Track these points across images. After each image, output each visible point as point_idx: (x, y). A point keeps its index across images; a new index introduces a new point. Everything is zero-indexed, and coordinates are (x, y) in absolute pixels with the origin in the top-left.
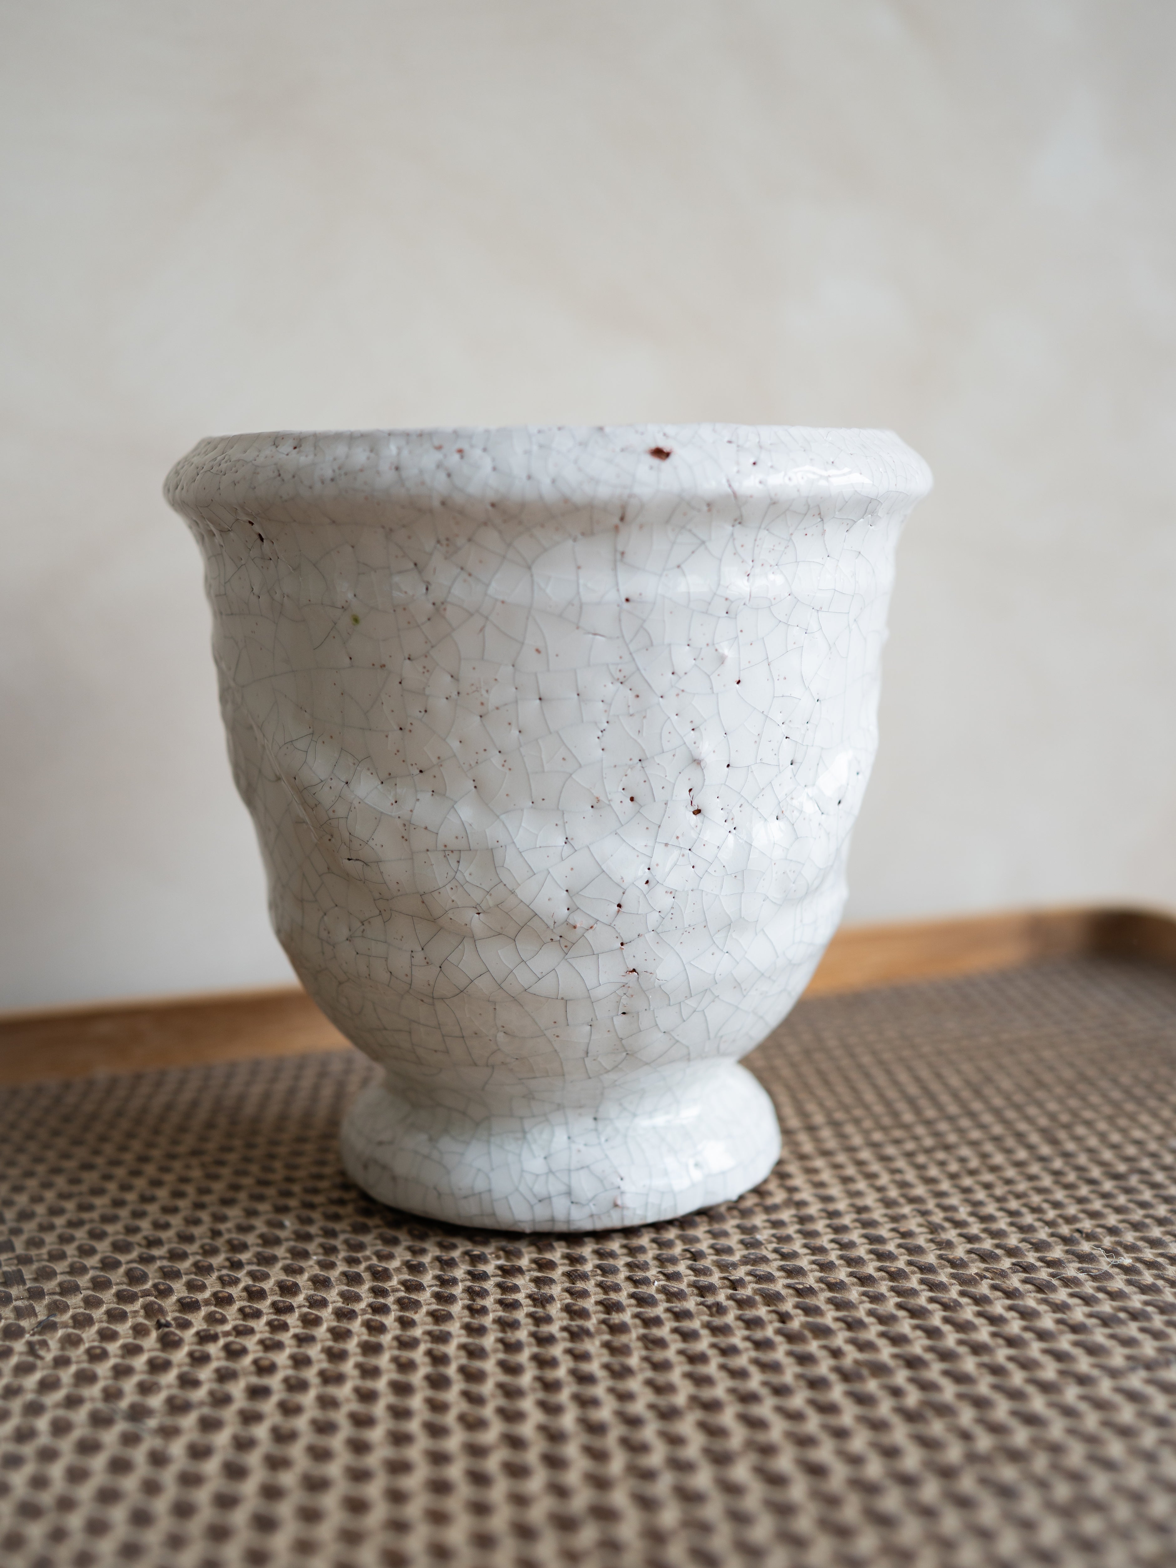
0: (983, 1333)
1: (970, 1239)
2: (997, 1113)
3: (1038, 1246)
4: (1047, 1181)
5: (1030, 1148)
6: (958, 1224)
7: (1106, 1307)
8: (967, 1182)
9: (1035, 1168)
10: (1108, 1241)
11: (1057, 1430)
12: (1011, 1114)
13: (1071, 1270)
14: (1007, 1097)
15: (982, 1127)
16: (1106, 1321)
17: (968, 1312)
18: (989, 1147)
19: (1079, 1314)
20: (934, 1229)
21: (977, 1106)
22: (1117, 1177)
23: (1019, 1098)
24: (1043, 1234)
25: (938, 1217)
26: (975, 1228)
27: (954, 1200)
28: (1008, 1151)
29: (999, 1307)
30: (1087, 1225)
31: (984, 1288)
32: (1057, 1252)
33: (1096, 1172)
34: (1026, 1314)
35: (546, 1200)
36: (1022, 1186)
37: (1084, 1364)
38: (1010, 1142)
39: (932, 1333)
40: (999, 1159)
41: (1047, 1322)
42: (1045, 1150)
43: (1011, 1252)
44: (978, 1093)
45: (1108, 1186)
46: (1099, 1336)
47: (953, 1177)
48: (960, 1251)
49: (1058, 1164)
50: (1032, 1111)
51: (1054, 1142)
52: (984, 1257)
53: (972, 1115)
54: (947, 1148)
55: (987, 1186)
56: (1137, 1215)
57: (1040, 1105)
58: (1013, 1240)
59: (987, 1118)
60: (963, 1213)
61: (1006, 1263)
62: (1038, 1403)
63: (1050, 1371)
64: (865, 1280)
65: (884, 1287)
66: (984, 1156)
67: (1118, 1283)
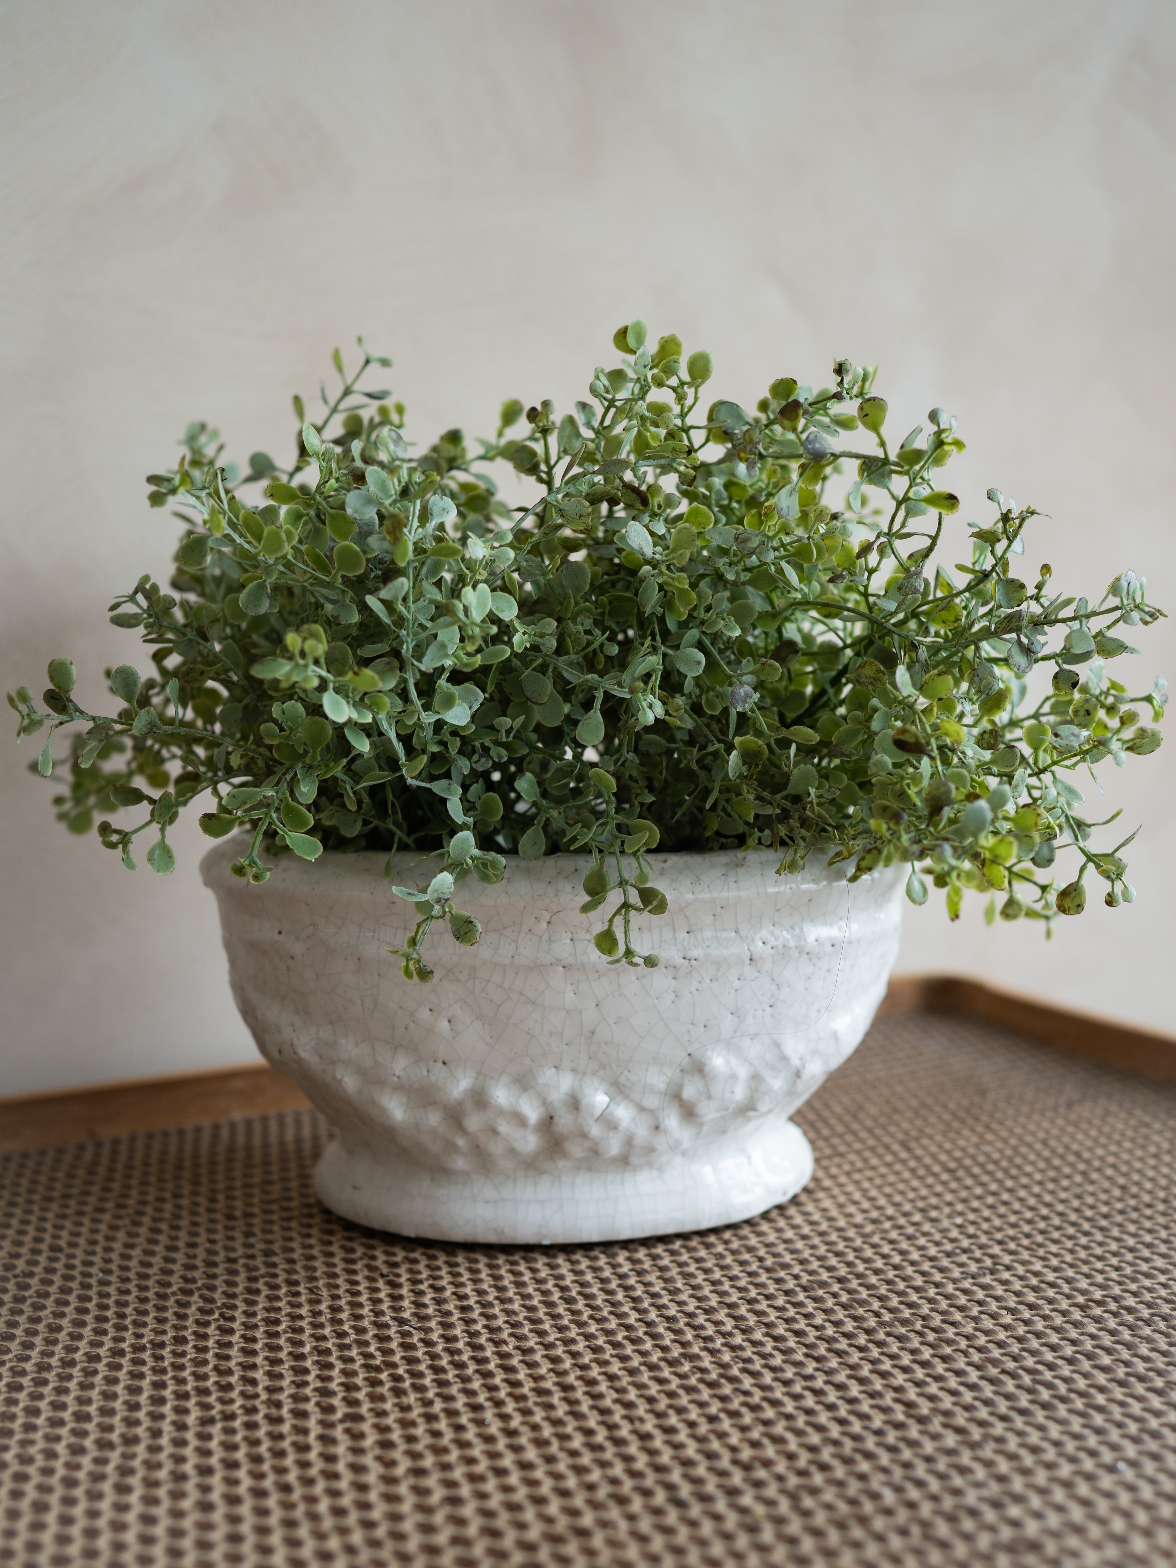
0: (879, 1263)
1: (864, 1211)
2: (870, 1131)
3: (906, 1214)
4: (906, 1175)
5: (895, 1154)
6: (855, 1203)
7: (948, 1247)
8: (857, 1176)
9: (898, 1167)
10: (947, 1210)
11: (925, 1309)
12: (879, 1132)
13: (927, 1227)
14: (875, 1120)
15: (862, 1141)
16: (948, 1255)
17: (869, 1253)
18: (867, 1154)
19: (933, 1251)
20: (841, 1206)
21: (855, 1126)
22: (950, 1171)
23: (883, 1120)
24: (907, 1207)
25: (842, 1199)
26: (866, 1205)
27: (850, 1188)
28: (880, 1157)
29: (886, 1249)
30: (934, 1201)
31: (876, 1239)
32: (917, 1218)
33: (937, 1168)
34: (902, 1253)
36: (892, 1178)
37: (938, 1277)
38: (880, 1150)
39: (849, 1264)
40: (874, 1161)
41: (915, 1256)
42: (904, 1155)
43: (890, 1218)
44: (855, 1117)
45: (945, 1177)
46: (945, 1262)
47: (848, 1174)
48: (859, 1219)
49: (912, 1164)
50: (892, 1129)
51: (908, 1149)
52: (874, 1221)
53: (854, 1133)
54: (841, 1155)
55: (870, 1179)
56: (964, 1194)
57: (898, 1125)
58: (890, 1211)
59: (863, 1134)
60: (857, 1196)
61: (887, 1225)
62: (914, 1297)
63: (919, 1281)
64: (804, 1237)
65: (816, 1241)
66: (865, 1160)
67: (954, 1233)
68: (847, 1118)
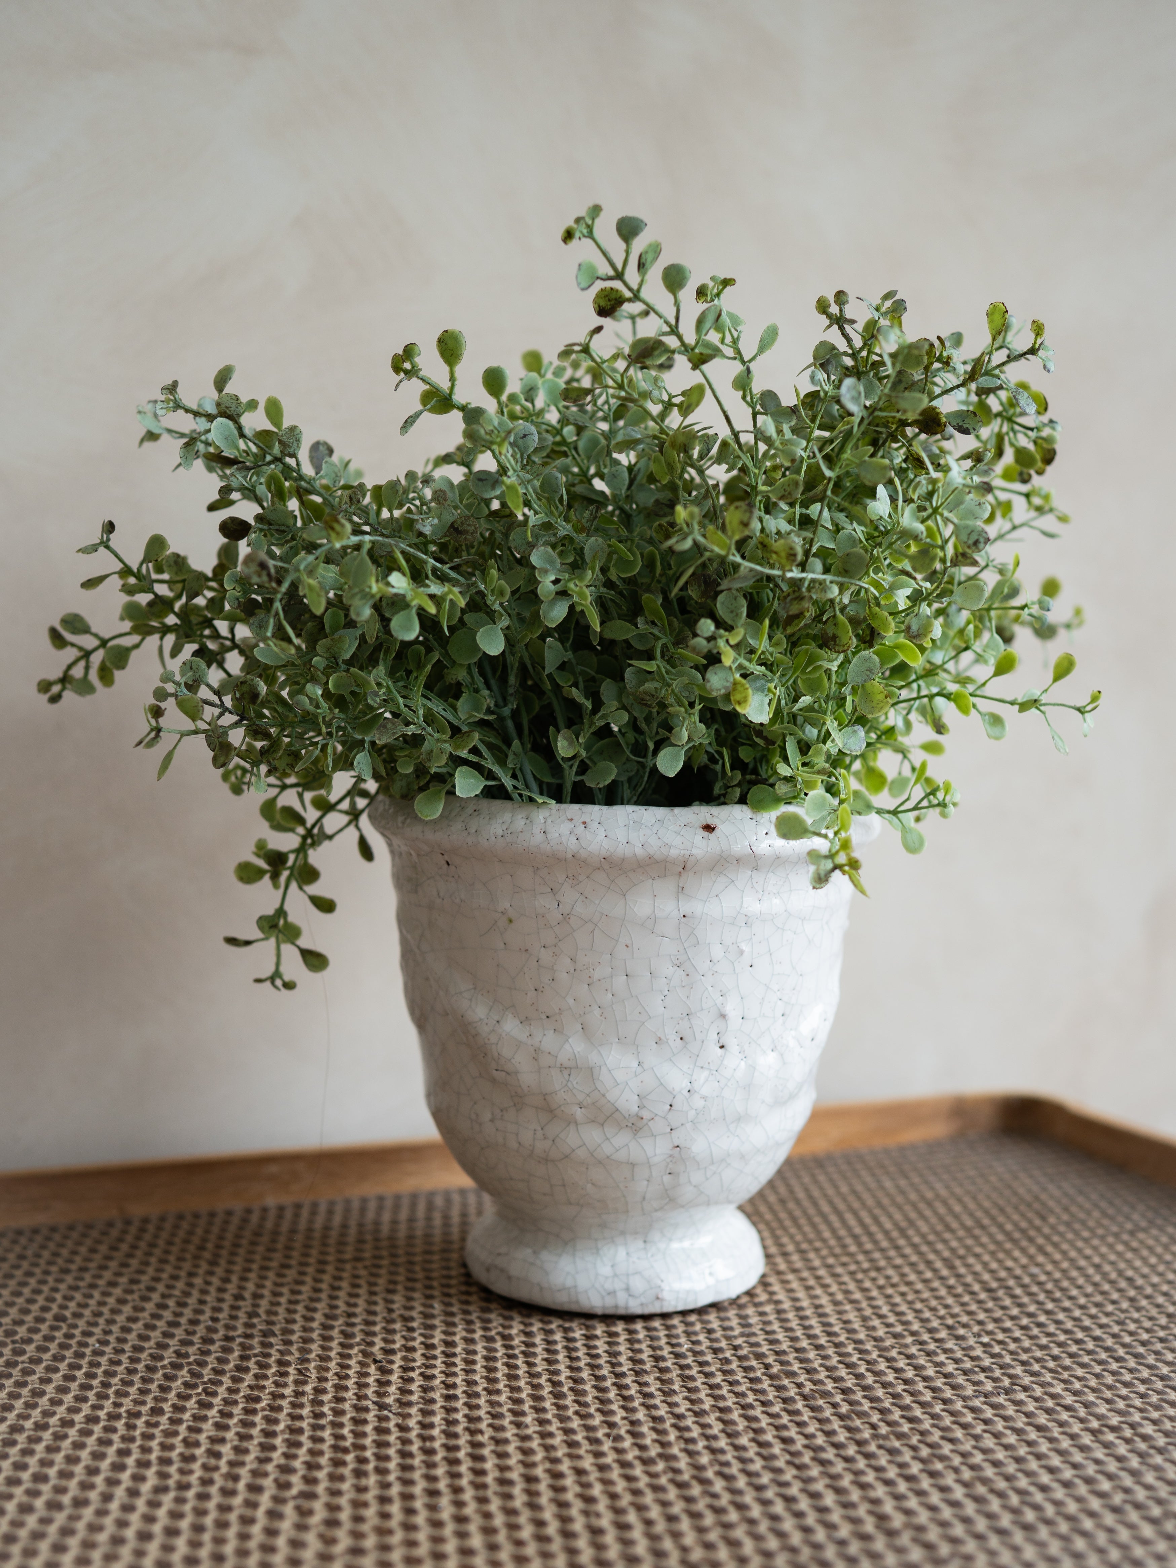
0: (890, 1377)
1: (888, 1325)
2: (915, 1247)
3: (931, 1331)
4: (943, 1292)
5: (935, 1271)
6: (881, 1317)
7: (968, 1365)
8: (890, 1291)
9: (936, 1284)
10: (976, 1329)
11: (927, 1425)
12: (924, 1248)
13: (950, 1344)
14: (923, 1236)
15: (904, 1256)
16: (965, 1372)
17: (882, 1366)
18: (907, 1270)
19: (950, 1368)
20: (865, 1319)
21: (902, 1242)
22: (990, 1290)
23: (931, 1238)
24: (935, 1323)
25: (868, 1312)
26: (892, 1319)
27: (880, 1302)
28: (919, 1273)
29: (901, 1363)
30: (965, 1319)
31: (894, 1353)
32: (943, 1334)
33: (976, 1287)
34: (917, 1368)
35: (612, 1293)
36: (926, 1295)
37: (948, 1393)
38: (922, 1267)
39: (858, 1376)
40: (912, 1277)
41: (930, 1372)
42: (945, 1272)
43: (913, 1334)
44: (903, 1232)
45: (983, 1296)
46: (960, 1380)
47: (880, 1288)
48: (881, 1333)
49: (952, 1281)
50: (940, 1246)
51: (952, 1267)
52: (895, 1336)
53: (897, 1248)
54: (878, 1269)
55: (903, 1294)
56: (999, 1314)
57: (946, 1243)
58: (916, 1327)
59: (908, 1251)
60: (885, 1310)
61: (909, 1340)
62: (918, 1412)
63: (928, 1396)
64: (818, 1347)
65: (830, 1351)
66: (903, 1275)
67: (978, 1352)
68: (895, 1234)
